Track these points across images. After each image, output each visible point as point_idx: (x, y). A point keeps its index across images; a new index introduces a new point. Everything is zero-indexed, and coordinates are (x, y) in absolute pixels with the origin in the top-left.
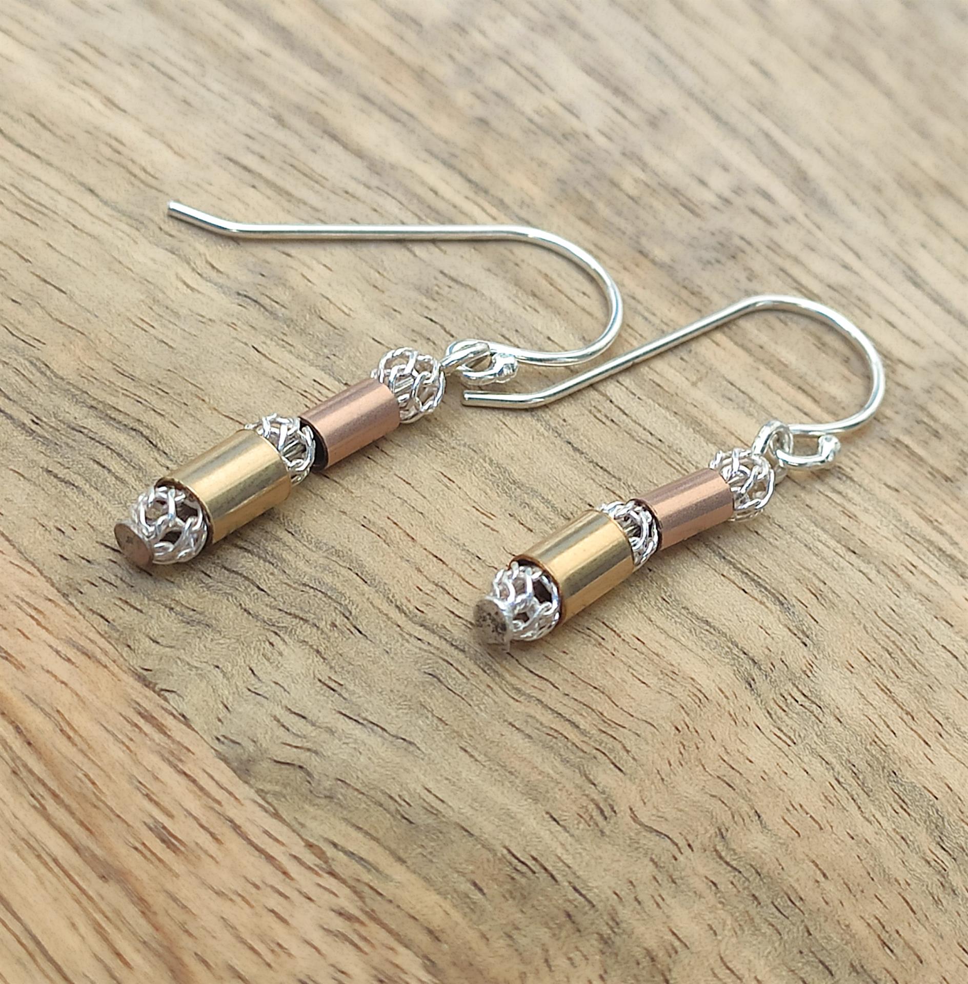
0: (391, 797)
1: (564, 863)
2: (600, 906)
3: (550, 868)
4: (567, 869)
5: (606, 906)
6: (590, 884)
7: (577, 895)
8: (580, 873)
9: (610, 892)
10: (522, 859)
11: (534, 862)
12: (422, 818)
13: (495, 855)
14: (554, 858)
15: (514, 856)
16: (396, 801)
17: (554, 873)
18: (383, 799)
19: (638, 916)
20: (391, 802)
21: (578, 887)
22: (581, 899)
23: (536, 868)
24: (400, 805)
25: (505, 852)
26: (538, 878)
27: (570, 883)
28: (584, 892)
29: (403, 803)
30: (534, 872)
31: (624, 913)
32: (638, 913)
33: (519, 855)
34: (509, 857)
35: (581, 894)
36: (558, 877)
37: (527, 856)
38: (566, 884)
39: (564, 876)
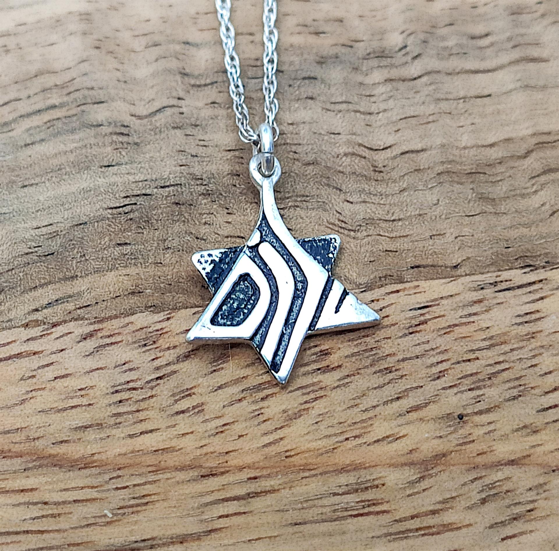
0: (27, 254)
1: (142, 181)
2: (183, 180)
3: (139, 192)
4: (146, 183)
5: (185, 177)
6: (165, 177)
7: (167, 189)
8: (154, 177)
9: (178, 168)
10: (122, 205)
11: (128, 199)
12: (55, 245)
13: (108, 218)
14: (134, 185)
15: (116, 208)
16: (32, 253)
17: (144, 192)
18: (25, 259)
19: (205, 163)
20: (31, 256)
21: (162, 185)
22: (171, 188)
23: (134, 200)
24: (36, 252)
25: (110, 211)
26: (140, 204)
27: (156, 188)
28: (168, 184)
29: (36, 249)
30: (135, 204)
31: (197, 170)
32: (202, 162)
33: (118, 205)
34: (115, 211)
35: (168, 186)
36: (148, 191)
37: (122, 200)
38: (155, 190)
39: (149, 188)
